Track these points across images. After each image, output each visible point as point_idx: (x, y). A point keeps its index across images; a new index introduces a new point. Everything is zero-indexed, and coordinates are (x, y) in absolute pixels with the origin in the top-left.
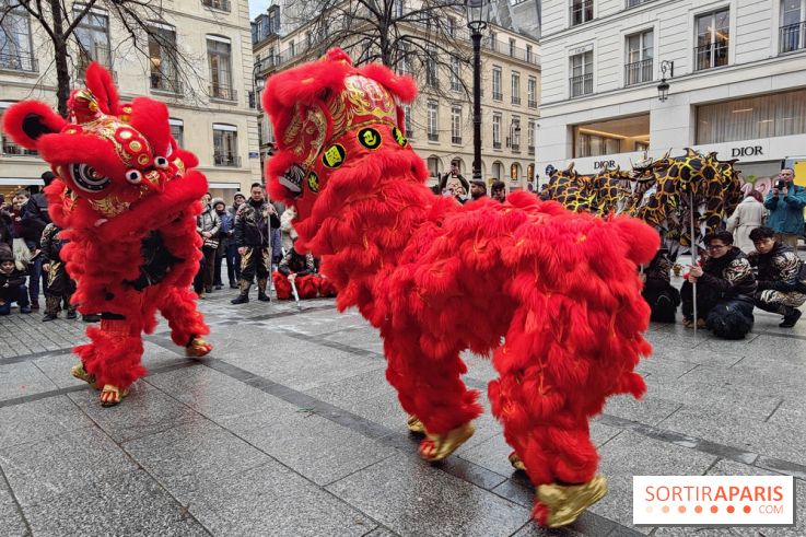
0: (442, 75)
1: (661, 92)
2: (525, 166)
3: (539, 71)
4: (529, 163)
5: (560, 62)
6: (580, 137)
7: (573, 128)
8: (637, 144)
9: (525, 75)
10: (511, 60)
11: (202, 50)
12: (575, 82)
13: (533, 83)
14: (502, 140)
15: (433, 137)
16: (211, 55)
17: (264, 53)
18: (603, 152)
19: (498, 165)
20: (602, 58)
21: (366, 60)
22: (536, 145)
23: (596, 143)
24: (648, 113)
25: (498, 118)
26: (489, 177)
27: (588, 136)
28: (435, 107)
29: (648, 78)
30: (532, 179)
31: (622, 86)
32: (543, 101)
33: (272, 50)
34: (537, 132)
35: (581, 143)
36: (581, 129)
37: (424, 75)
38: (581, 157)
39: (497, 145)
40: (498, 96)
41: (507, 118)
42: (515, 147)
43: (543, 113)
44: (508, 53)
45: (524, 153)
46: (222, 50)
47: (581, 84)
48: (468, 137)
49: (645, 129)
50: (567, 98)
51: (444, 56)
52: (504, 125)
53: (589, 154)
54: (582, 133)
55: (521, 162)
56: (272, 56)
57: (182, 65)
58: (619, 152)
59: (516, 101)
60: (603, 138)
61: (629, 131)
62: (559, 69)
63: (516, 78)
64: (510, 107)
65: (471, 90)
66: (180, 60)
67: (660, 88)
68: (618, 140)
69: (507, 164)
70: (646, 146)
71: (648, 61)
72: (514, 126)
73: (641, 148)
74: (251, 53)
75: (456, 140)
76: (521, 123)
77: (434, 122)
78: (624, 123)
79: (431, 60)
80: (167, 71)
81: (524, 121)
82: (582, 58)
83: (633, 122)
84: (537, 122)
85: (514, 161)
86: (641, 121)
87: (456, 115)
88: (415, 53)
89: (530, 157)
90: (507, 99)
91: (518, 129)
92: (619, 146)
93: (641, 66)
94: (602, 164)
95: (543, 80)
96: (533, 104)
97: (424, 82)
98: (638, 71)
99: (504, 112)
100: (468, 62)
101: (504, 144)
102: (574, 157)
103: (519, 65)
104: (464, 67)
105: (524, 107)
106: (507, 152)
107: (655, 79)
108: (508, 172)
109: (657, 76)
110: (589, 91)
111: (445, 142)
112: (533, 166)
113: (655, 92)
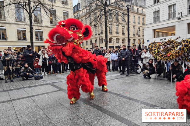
0: (120, 18)
1: (179, 20)
2: (142, 40)
3: (145, 16)
4: (143, 39)
5: (151, 13)
6: (156, 32)
7: (154, 30)
8: (172, 34)
9: (141, 17)
10: (138, 13)
11: (62, 15)
12: (155, 18)
13: (143, 19)
14: (135, 33)
15: (117, 33)
16: (64, 16)
17: (76, 14)
18: (163, 36)
19: (134, 40)
20: (162, 12)
21: (101, 15)
22: (144, 35)
23: (161, 34)
24: (175, 26)
25: (134, 28)
26: (132, 43)
27: (158, 32)
28: (118, 26)
29: (175, 16)
30: (143, 43)
31: (168, 19)
32: (146, 23)
33: (78, 13)
34: (145, 31)
35: (156, 34)
36: (156, 30)
37: (115, 19)
38: (157, 37)
39: (134, 35)
40: (134, 22)
41: (137, 28)
42: (139, 35)
43: (146, 27)
44: (137, 11)
45: (141, 37)
46: (66, 14)
47: (156, 18)
48: (126, 33)
49: (174, 30)
50: (153, 22)
51: (120, 14)
52: (136, 29)
53: (159, 37)
54: (157, 31)
55: (141, 39)
56: (78, 15)
57: (57, 19)
58: (167, 36)
59: (139, 23)
60: (163, 32)
61: (170, 30)
62: (150, 15)
63: (139, 18)
64: (137, 25)
65: (127, 22)
66: (57, 17)
67: (178, 19)
68: (167, 33)
69: (137, 40)
70: (175, 34)
71: (175, 12)
72: (139, 30)
73: (173, 35)
74: (73, 15)
75: (123, 34)
76: (140, 29)
77: (118, 30)
78: (168, 28)
79: (117, 15)
80: (54, 20)
81: (141, 29)
82: (157, 12)
83: (171, 28)
84: (144, 29)
85: (139, 39)
86: (173, 28)
87: (123, 27)
88: (113, 13)
89: (143, 38)
90: (137, 23)
91: (139, 31)
92: (167, 34)
93: (173, 14)
94: (162, 39)
95: (146, 18)
96: (143, 24)
97: (115, 20)
98: (172, 15)
99: (136, 27)
100: (126, 15)
101: (136, 34)
102: (155, 37)
103: (140, 14)
104: (125, 16)
105: (141, 25)
106: (137, 36)
107: (177, 17)
108: (137, 42)
109: (177, 16)
110: (158, 20)
111: (121, 35)
112: (144, 40)
113: (177, 20)
